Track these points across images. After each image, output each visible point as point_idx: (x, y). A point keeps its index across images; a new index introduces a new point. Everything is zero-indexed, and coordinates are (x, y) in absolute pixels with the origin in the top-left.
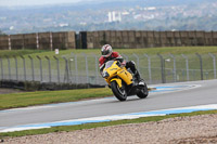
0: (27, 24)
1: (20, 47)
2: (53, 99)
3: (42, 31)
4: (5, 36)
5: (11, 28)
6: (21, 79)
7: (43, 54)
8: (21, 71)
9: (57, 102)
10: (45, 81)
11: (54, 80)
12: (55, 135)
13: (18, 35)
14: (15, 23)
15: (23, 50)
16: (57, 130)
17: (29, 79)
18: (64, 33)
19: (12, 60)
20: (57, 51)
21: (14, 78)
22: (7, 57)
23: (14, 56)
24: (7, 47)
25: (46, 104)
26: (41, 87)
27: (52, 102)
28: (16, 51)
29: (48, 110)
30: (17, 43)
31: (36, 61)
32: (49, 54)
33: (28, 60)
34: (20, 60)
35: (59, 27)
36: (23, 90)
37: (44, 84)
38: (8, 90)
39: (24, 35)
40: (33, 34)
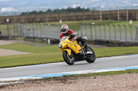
0: (112, 4)
1: (107, 19)
2: (127, 52)
3: (121, 9)
4: (98, 12)
5: (102, 7)
6: (108, 39)
7: (122, 23)
8: (108, 34)
9: (130, 54)
10: (123, 40)
11: (129, 40)
12: (128, 75)
13: (107, 11)
14: (105, 3)
15: (109, 20)
16: (129, 72)
17: (113, 39)
18: (136, 10)
19: (102, 27)
20: (131, 22)
21: (103, 39)
22: (99, 25)
23: (104, 25)
24: (99, 19)
25: (123, 55)
26: (120, 44)
27: (127, 54)
28: (105, 21)
29: (124, 59)
30: (106, 16)
31: (117, 27)
32: (126, 23)
33: (112, 27)
34: (107, 27)
35: (133, 6)
36: (108, 46)
37: (122, 43)
38: (99, 46)
39: (110, 11)
40: (116, 11)
